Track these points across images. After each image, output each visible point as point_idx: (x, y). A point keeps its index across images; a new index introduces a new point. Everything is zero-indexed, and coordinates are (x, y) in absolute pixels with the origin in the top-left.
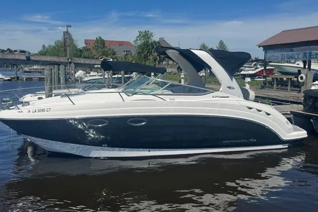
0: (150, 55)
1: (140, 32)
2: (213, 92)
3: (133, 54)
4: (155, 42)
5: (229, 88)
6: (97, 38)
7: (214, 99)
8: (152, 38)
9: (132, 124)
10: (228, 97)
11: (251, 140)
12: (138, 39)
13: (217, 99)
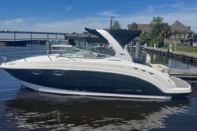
0: (160, 32)
1: (154, 18)
2: (110, 57)
3: (150, 32)
4: (164, 24)
5: (121, 54)
6: (132, 23)
7: (110, 61)
8: (162, 21)
9: (55, 74)
10: (120, 61)
11: (138, 90)
12: (153, 22)
13: (112, 61)
